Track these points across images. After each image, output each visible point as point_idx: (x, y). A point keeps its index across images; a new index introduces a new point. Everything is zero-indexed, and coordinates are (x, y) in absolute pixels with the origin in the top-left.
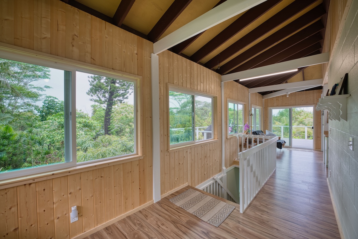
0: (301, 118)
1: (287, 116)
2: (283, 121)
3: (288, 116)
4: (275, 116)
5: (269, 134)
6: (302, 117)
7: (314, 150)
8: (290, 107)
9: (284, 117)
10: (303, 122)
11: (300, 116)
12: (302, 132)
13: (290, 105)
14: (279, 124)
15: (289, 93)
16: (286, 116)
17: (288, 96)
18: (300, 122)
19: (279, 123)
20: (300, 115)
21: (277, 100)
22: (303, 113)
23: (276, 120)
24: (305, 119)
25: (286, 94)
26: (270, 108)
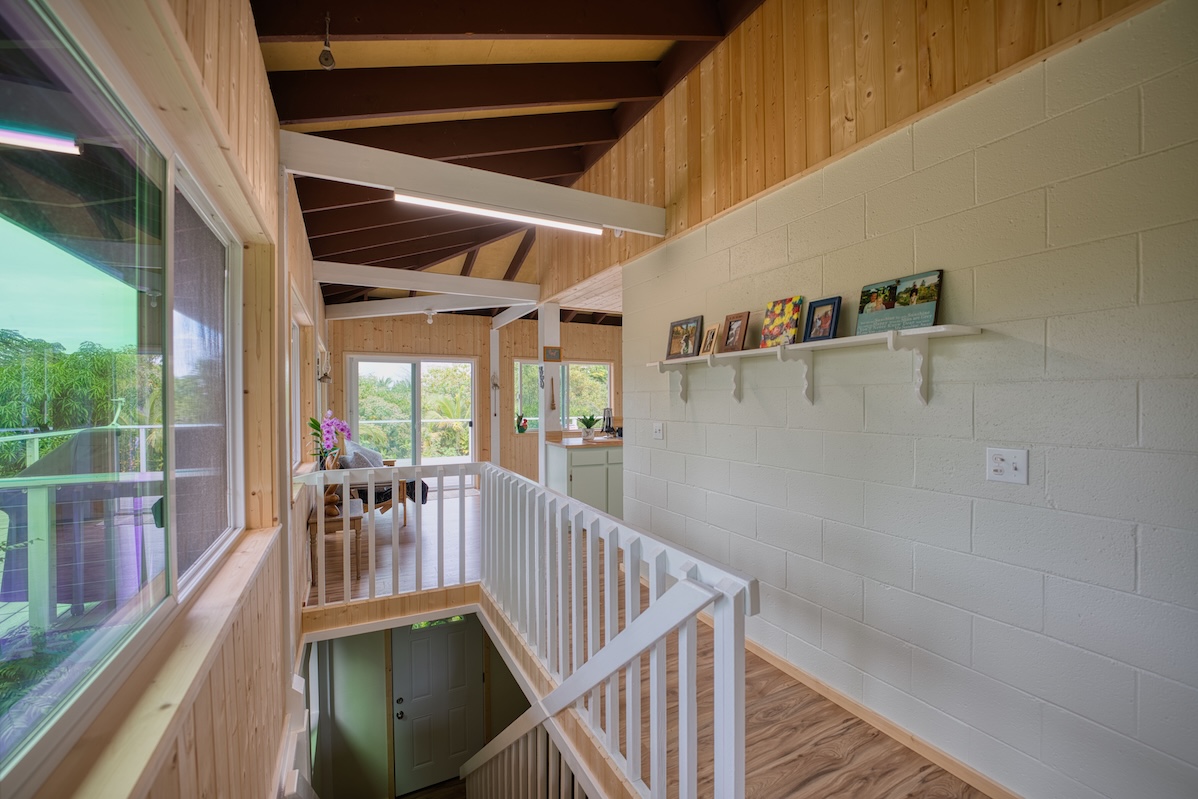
3: (410, 393)
8: (414, 359)
13: (416, 353)
15: (435, 312)
17: (430, 321)
25: (425, 313)
26: (351, 356)
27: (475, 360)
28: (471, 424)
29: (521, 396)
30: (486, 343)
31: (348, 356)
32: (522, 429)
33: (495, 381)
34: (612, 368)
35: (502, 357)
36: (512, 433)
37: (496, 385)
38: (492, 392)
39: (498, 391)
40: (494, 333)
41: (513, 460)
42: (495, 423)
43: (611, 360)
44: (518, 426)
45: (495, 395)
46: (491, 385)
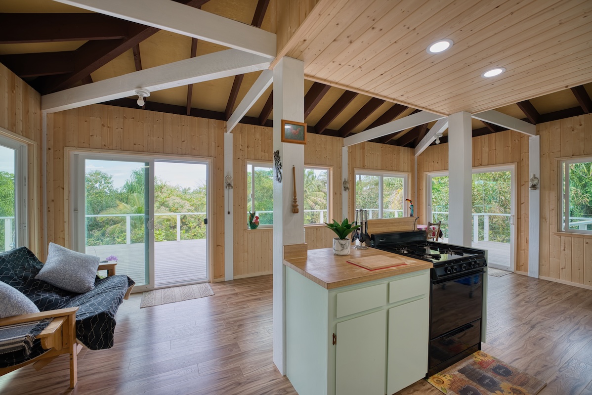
0: (163, 197)
1: (140, 193)
2: (132, 201)
3: (143, 193)
4: (119, 192)
5: (61, 262)
6: (164, 195)
7: (209, 282)
8: (148, 157)
9: (135, 194)
10: (166, 203)
11: (160, 194)
12: (165, 221)
14: (125, 207)
16: (138, 192)
17: (140, 102)
18: (161, 203)
19: (126, 205)
20: (161, 192)
21: (103, 125)
22: (165, 188)
23: (121, 200)
24: (168, 199)
26: (76, 153)
27: (209, 160)
28: (206, 221)
29: (253, 195)
30: (220, 145)
31: (72, 153)
32: (254, 226)
33: (229, 181)
34: (331, 172)
35: (236, 159)
36: (245, 230)
37: (229, 185)
38: (226, 191)
39: (231, 191)
40: (228, 136)
41: (246, 254)
42: (229, 221)
43: (330, 166)
44: (251, 222)
45: (229, 194)
46: (225, 185)
